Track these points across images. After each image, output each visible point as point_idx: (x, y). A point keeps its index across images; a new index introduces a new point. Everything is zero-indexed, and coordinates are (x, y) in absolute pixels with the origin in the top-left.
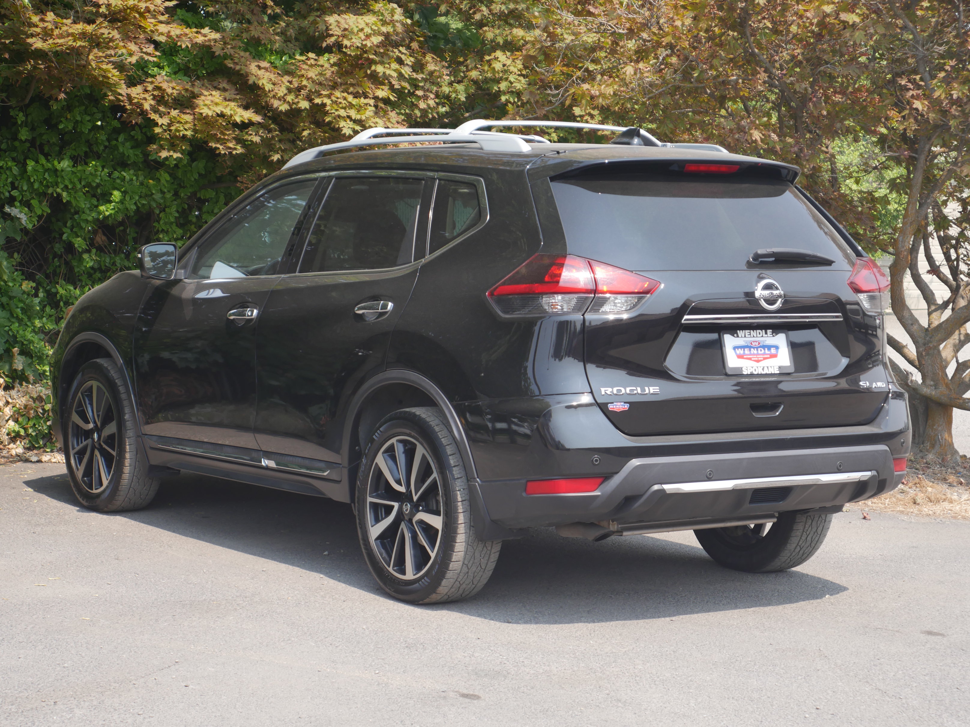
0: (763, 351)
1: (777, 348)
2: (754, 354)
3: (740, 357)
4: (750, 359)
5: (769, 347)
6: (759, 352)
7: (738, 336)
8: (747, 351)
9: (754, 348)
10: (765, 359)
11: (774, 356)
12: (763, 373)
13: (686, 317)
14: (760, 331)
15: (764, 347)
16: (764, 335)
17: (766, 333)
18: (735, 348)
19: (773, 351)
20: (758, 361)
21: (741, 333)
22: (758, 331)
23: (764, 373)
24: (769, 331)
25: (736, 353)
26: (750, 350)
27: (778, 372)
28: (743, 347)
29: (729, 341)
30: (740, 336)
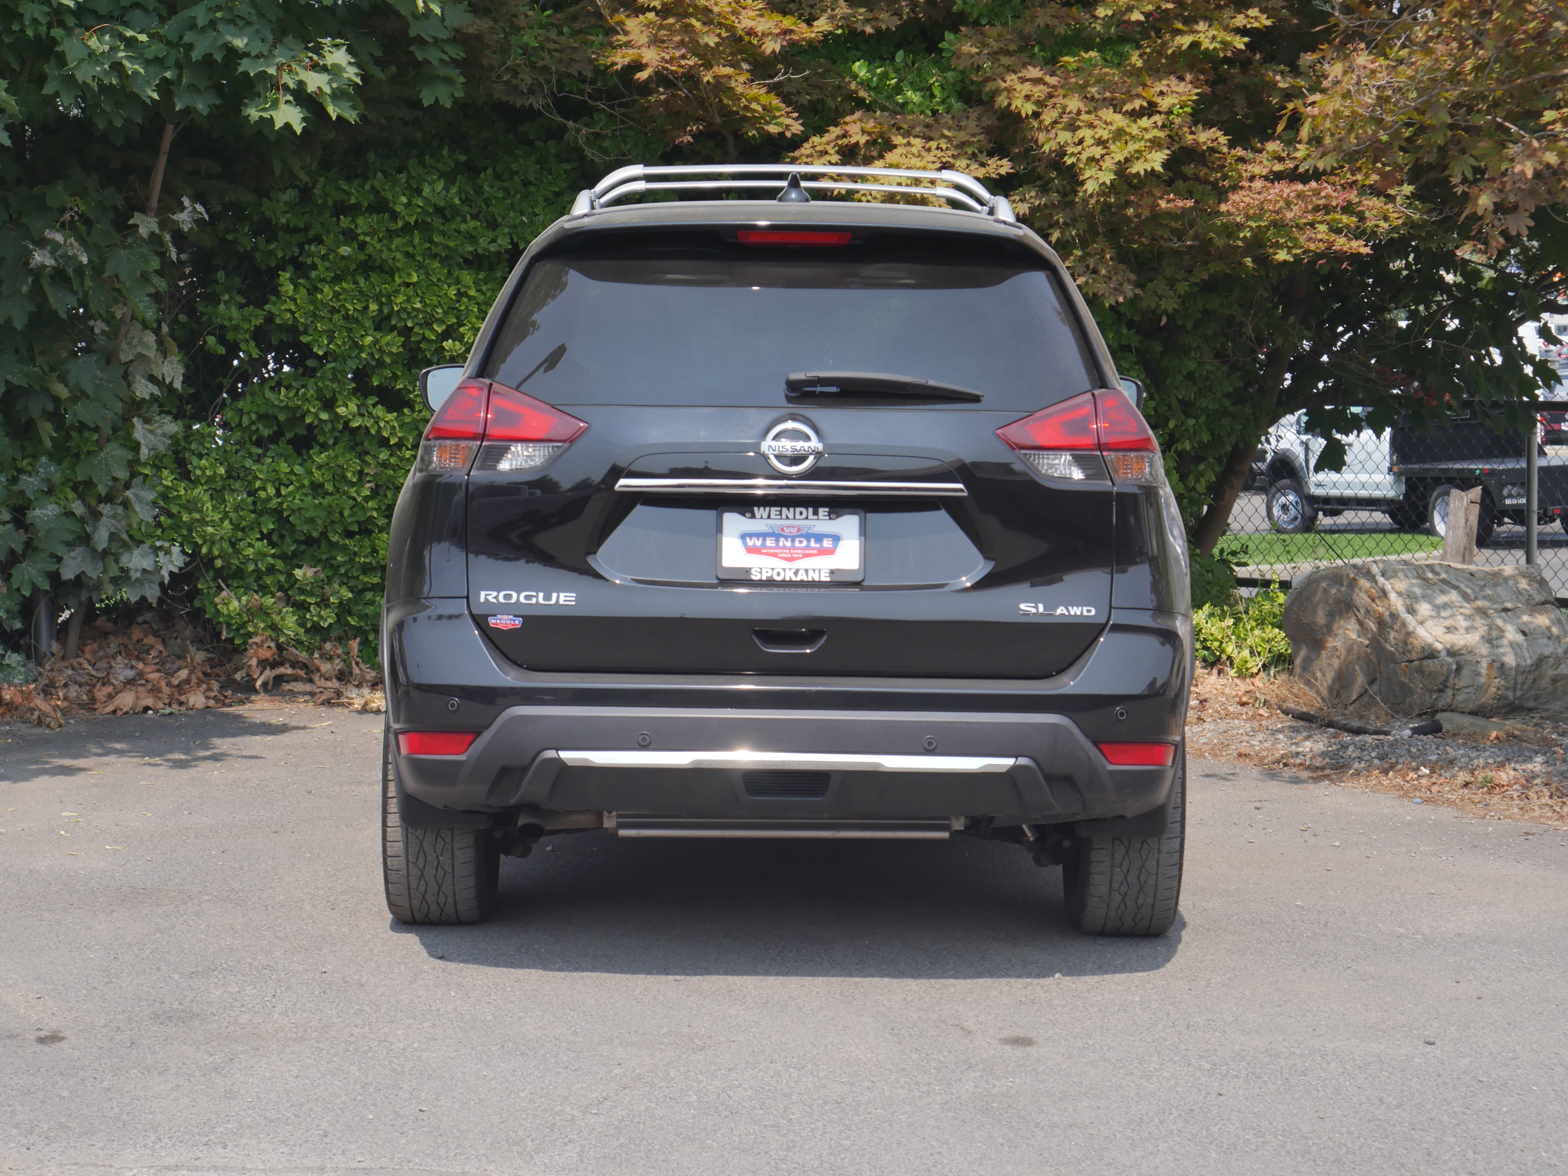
0: (805, 543)
1: (836, 539)
2: (784, 547)
3: (751, 550)
4: (775, 555)
5: (819, 538)
6: (797, 544)
7: (753, 516)
8: (770, 542)
9: (786, 537)
10: (806, 556)
11: (831, 552)
12: (794, 579)
13: (623, 482)
14: (803, 510)
15: (808, 537)
16: (811, 516)
17: (816, 513)
18: (744, 537)
19: (827, 543)
20: (791, 560)
21: (759, 512)
22: (798, 510)
23: (799, 578)
24: (823, 511)
25: (745, 544)
26: (777, 541)
27: (828, 579)
28: (764, 536)
29: (733, 522)
30: (758, 515)
